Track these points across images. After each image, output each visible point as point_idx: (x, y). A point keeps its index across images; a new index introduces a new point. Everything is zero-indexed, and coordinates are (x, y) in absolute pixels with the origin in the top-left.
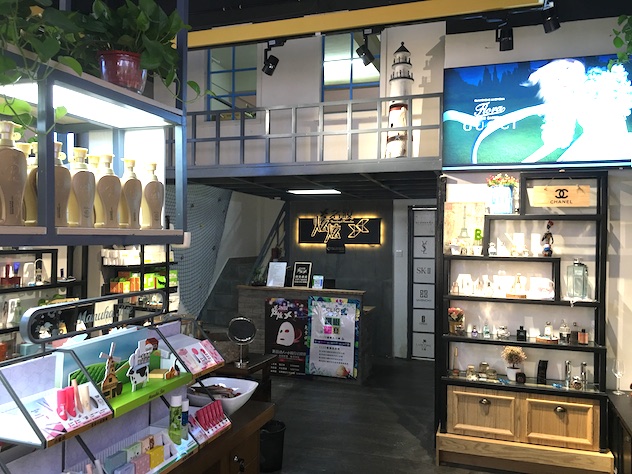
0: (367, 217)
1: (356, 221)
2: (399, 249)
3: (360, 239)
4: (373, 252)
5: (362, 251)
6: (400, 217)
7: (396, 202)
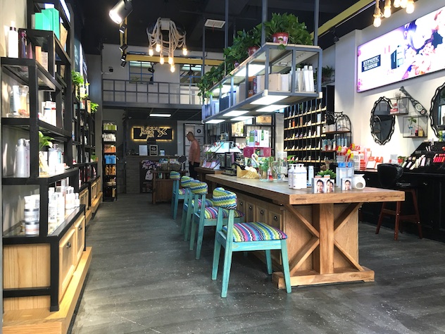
0: (166, 128)
1: (161, 129)
2: (180, 142)
3: (163, 137)
4: (168, 143)
5: (164, 143)
6: (180, 128)
7: (178, 121)
